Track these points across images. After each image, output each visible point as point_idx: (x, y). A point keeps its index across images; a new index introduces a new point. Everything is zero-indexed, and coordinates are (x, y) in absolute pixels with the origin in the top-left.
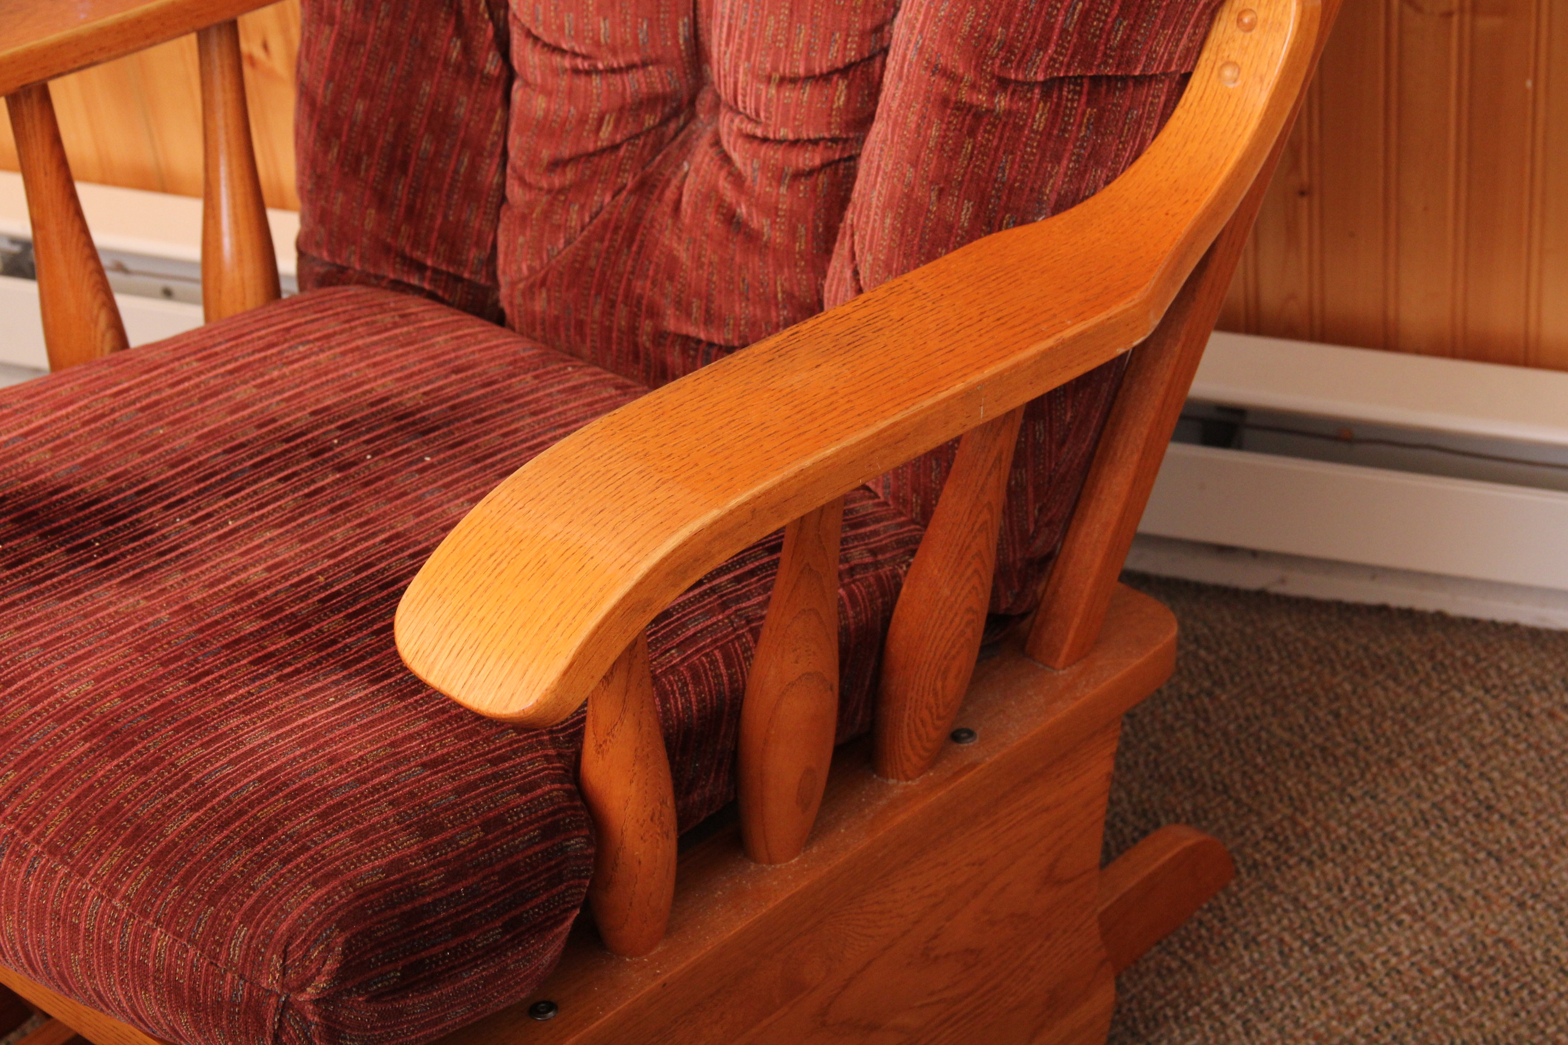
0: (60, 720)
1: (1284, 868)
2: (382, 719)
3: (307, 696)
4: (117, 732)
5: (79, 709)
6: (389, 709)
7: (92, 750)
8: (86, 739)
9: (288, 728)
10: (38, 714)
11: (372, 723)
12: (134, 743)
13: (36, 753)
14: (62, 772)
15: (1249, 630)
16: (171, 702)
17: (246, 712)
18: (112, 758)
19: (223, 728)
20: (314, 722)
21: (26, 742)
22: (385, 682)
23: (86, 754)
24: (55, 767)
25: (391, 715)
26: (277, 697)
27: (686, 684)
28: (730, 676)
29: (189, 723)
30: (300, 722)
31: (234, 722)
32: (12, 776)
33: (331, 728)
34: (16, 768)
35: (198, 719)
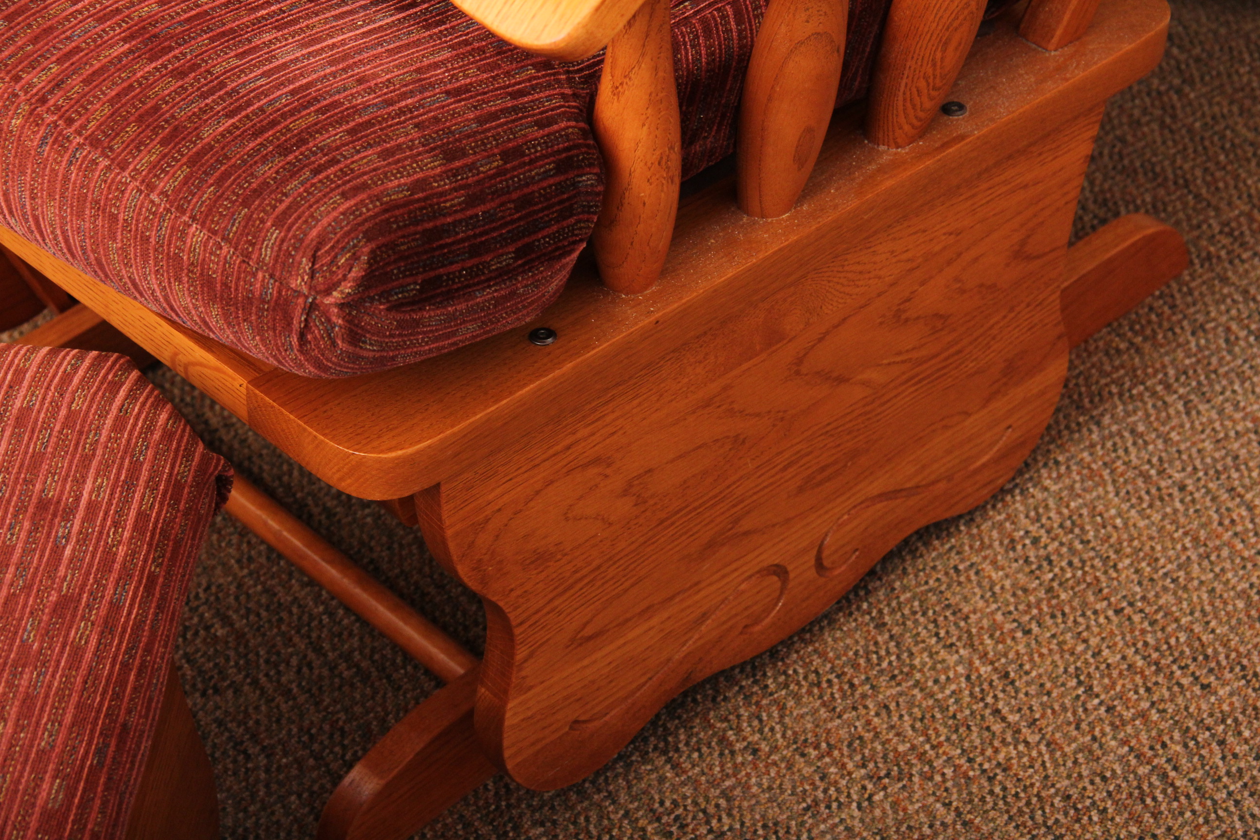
0: (101, 20)
1: (1237, 261)
2: (407, 46)
3: (337, 17)
4: (155, 36)
5: (118, 11)
6: (415, 37)
7: (131, 51)
8: (125, 40)
9: (319, 46)
10: (80, 12)
11: (399, 49)
12: (171, 49)
13: (78, 49)
14: (103, 69)
15: (1223, 31)
16: (206, 13)
17: (278, 28)
18: (151, 60)
19: (256, 42)
20: (343, 43)
21: (67, 38)
22: (412, 11)
23: (126, 54)
24: (97, 65)
25: (417, 43)
26: (308, 17)
27: (697, 37)
28: (740, 32)
29: (223, 34)
30: (330, 42)
31: (267, 37)
32: (55, 69)
33: (359, 51)
34: (59, 61)
35: (232, 31)
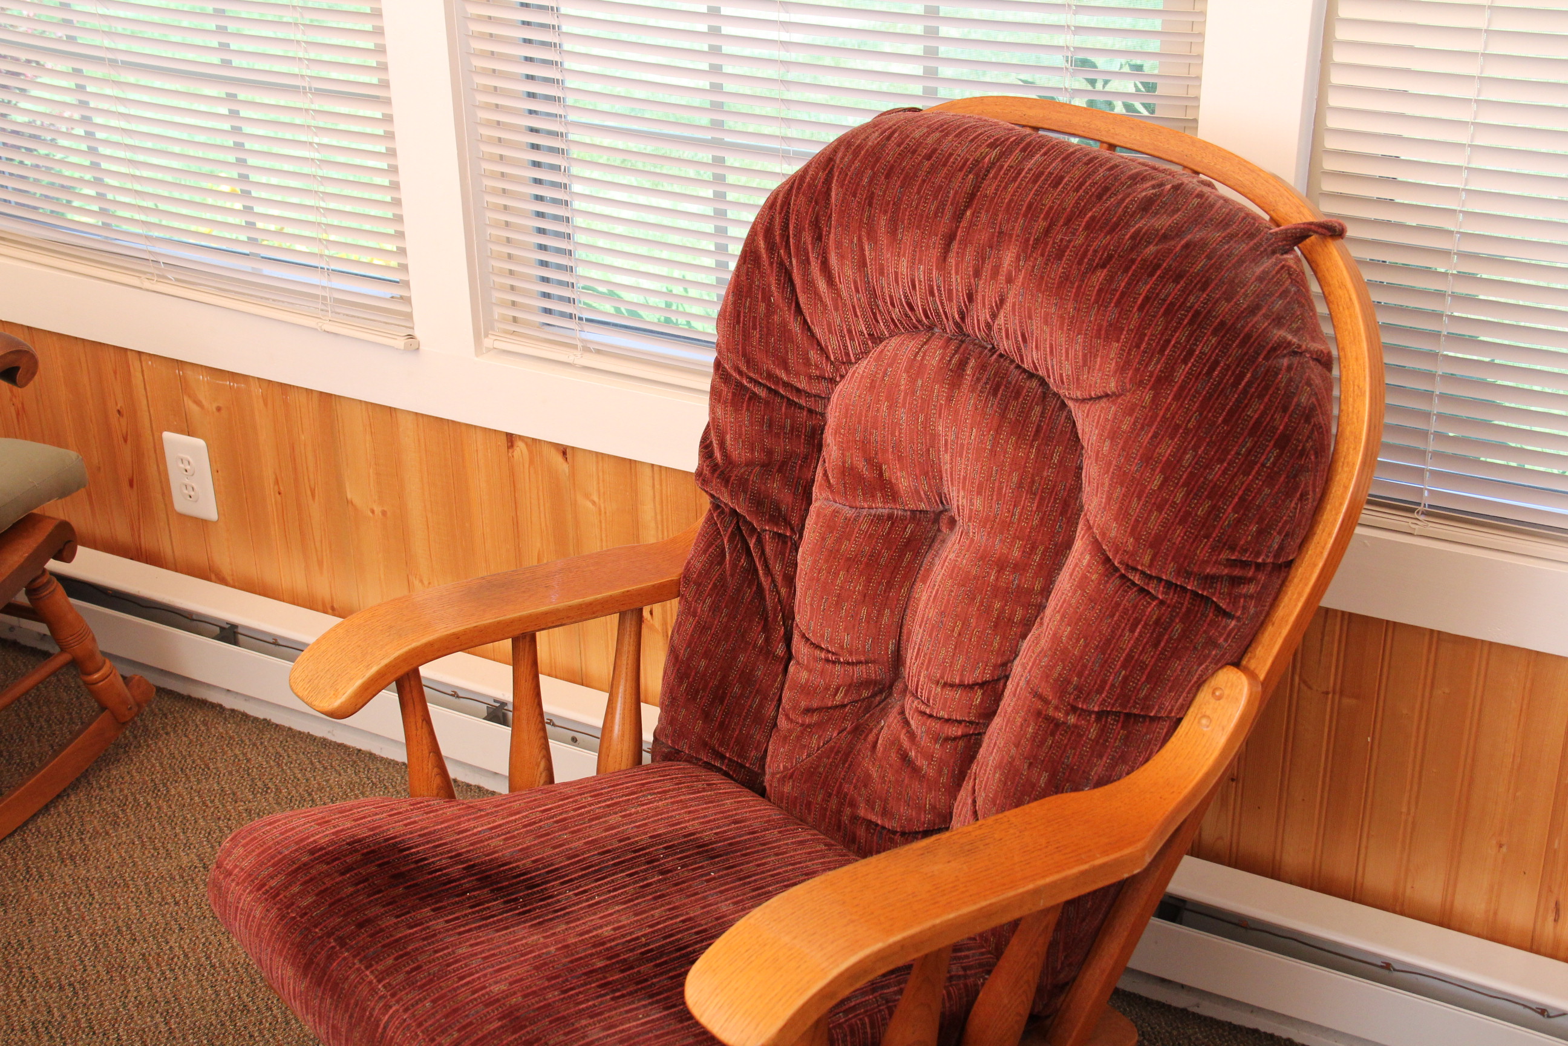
0: (487, 1005)
2: (667, 1034)
3: (627, 1012)
4: (518, 1018)
5: (498, 1000)
6: (672, 1027)
7: (502, 1027)
8: (500, 1019)
9: (613, 1031)
10: (475, 999)
11: (663, 1035)
12: (525, 1027)
13: (471, 1023)
14: (484, 1037)
15: (1175, 1033)
16: (549, 1004)
17: (591, 1017)
18: (513, 1033)
19: (577, 1025)
20: (629, 1029)
21: (467, 1016)
22: (673, 1010)
23: (499, 1028)
24: (480, 1034)
25: (673, 1032)
26: (610, 1010)
27: (845, 1036)
28: (872, 1034)
29: (558, 1019)
30: (621, 1028)
31: (584, 1022)
32: (456, 1035)
33: (638, 1034)
34: (459, 1030)
35: (564, 1017)
